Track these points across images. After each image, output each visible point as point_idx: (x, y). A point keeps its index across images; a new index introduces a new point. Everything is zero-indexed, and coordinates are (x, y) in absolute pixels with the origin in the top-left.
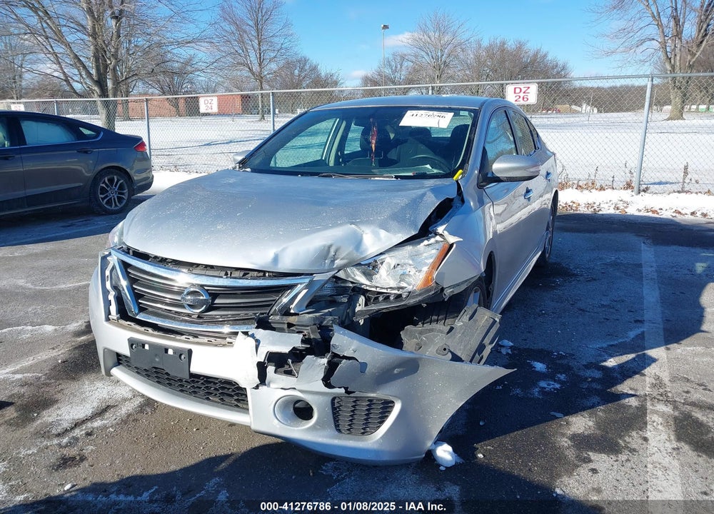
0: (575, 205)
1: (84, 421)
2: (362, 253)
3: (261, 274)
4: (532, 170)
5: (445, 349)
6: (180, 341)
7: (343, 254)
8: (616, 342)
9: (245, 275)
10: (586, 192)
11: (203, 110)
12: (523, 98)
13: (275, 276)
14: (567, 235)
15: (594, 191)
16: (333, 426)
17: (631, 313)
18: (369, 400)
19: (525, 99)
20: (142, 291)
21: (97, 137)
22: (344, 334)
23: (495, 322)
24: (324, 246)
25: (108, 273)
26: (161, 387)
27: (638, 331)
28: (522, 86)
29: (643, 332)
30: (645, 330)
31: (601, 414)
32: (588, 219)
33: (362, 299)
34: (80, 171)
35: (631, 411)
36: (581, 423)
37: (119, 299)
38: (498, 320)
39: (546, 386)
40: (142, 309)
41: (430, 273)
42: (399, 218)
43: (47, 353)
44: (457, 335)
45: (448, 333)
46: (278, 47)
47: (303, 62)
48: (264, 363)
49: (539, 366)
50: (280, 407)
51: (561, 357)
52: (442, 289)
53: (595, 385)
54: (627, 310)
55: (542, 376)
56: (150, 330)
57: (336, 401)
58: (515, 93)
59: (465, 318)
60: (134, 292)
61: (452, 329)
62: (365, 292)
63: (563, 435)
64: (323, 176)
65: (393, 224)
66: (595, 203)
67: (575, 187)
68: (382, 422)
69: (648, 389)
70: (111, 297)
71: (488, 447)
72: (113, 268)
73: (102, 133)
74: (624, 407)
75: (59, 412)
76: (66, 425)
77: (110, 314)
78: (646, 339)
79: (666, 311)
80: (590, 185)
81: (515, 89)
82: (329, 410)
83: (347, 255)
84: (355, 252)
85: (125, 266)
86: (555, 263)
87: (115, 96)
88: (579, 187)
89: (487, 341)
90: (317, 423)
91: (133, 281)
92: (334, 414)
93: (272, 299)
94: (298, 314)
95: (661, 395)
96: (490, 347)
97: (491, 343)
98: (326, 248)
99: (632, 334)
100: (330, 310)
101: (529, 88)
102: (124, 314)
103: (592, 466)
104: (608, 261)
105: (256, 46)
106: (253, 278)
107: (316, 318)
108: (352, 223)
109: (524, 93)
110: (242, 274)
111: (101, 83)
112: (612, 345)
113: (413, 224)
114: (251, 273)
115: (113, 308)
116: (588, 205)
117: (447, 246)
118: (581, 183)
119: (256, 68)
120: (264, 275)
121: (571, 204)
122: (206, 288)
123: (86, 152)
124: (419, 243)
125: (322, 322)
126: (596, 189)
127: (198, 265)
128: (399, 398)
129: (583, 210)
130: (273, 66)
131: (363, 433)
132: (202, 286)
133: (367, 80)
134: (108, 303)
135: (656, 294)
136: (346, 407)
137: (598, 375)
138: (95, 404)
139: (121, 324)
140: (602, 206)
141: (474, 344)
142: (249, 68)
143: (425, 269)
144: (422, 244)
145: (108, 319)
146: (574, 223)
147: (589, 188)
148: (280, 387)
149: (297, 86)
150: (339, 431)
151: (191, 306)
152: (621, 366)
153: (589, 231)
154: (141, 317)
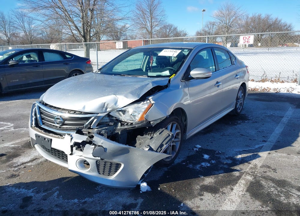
0: (268, 89)
1: (25, 163)
2: (117, 106)
3: (80, 113)
4: (206, 74)
5: (148, 145)
6: (50, 136)
7: (110, 106)
8: (247, 149)
9: (75, 113)
10: (275, 83)
11: (117, 47)
12: (247, 42)
13: (85, 114)
14: (257, 102)
15: (279, 83)
16: (97, 171)
17: (263, 138)
18: (110, 163)
19: (248, 42)
20: (44, 117)
21: (71, 58)
22: (98, 137)
23: (169, 135)
24: (103, 103)
25: (34, 110)
26: (47, 152)
27: (261, 145)
28: (247, 36)
29: (263, 146)
30: (265, 145)
31: (220, 178)
32: (272, 95)
33: (119, 124)
34: (65, 71)
35: (234, 177)
36: (209, 181)
37: (36, 119)
38: (171, 135)
39: (204, 164)
40: (43, 124)
41: (142, 115)
42: (133, 93)
43: (26, 138)
44: (154, 140)
45: (150, 139)
46: (159, 20)
47: (171, 26)
48: (73, 146)
49: (206, 157)
50: (78, 162)
51: (219, 153)
52: (150, 122)
54: (262, 136)
55: (205, 160)
56: (42, 131)
57: (98, 162)
58: (244, 39)
59: (158, 133)
60: (41, 117)
61: (152, 137)
62: (121, 121)
63: (198, 185)
64: (122, 76)
65: (130, 95)
66: (278, 88)
67: (270, 81)
68: (116, 172)
69: (248, 169)
70: (33, 119)
71: (164, 186)
72: (36, 109)
73: (74, 57)
74: (232, 176)
75: (19, 159)
76: (19, 164)
77: (32, 125)
78: (262, 148)
79: (280, 138)
80: (277, 80)
81: (244, 37)
82: (95, 165)
83: (111, 107)
84: (114, 105)
85: (39, 108)
86: (243, 114)
87: (89, 42)
88: (272, 81)
89: (164, 143)
90: (90, 170)
91: (41, 113)
92: (97, 167)
93: (84, 122)
94: (93, 129)
95: (252, 172)
96: (166, 145)
97: (166, 144)
98: (103, 104)
99: (257, 146)
100: (106, 128)
101: (250, 37)
102: (37, 125)
103: (202, 197)
104: (269, 114)
105: (150, 20)
106: (77, 114)
107: (98, 130)
108: (114, 94)
109: (248, 39)
110: (73, 112)
111: (84, 37)
112: (244, 150)
113: (138, 95)
114: (77, 112)
115: (34, 123)
116: (275, 89)
117: (151, 105)
118: (273, 79)
119: (149, 29)
120: (81, 113)
121: (267, 89)
122: (62, 117)
123: (67, 64)
124: (140, 103)
125: (101, 132)
126: (280, 82)
127: (60, 108)
128: (123, 163)
129: (272, 91)
130: (157, 28)
131: (108, 175)
132: (61, 116)
133: (198, 33)
134: (32, 121)
135: (281, 130)
136: (102, 165)
137: (230, 162)
138: (32, 157)
139: (35, 129)
140: (281, 90)
141: (159, 144)
142: (147, 29)
143: (141, 113)
144: (141, 104)
145: (31, 127)
146: (264, 97)
147: (277, 82)
148: (78, 155)
149: (167, 36)
150: (100, 173)
151: (57, 123)
153: (268, 101)
154: (43, 126)
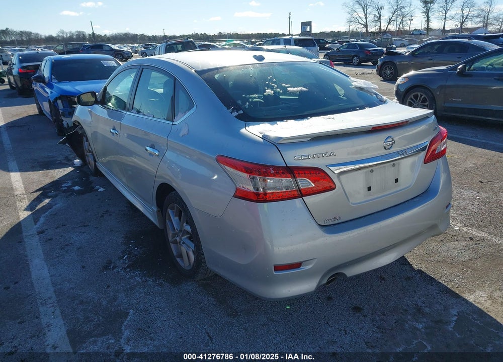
8: (49, 211)
17: (49, 237)
27: (39, 224)
29: (35, 224)
30: (35, 227)
49: (76, 188)
53: (49, 191)
54: (54, 239)
78: (32, 220)
99: (42, 220)
135: (34, 274)
137: (49, 194)
152: (41, 201)
